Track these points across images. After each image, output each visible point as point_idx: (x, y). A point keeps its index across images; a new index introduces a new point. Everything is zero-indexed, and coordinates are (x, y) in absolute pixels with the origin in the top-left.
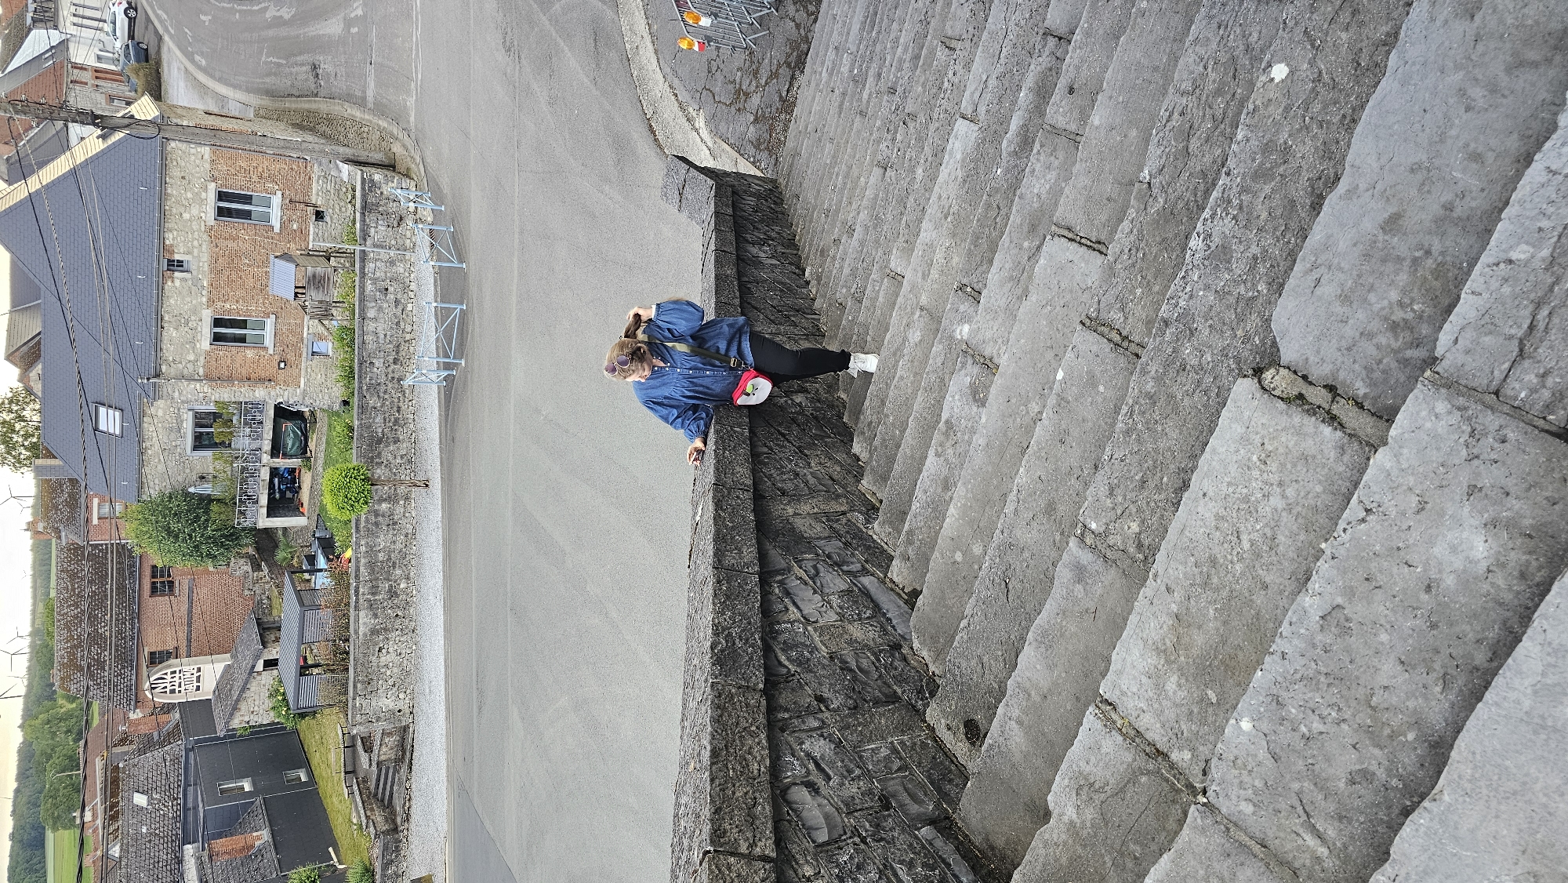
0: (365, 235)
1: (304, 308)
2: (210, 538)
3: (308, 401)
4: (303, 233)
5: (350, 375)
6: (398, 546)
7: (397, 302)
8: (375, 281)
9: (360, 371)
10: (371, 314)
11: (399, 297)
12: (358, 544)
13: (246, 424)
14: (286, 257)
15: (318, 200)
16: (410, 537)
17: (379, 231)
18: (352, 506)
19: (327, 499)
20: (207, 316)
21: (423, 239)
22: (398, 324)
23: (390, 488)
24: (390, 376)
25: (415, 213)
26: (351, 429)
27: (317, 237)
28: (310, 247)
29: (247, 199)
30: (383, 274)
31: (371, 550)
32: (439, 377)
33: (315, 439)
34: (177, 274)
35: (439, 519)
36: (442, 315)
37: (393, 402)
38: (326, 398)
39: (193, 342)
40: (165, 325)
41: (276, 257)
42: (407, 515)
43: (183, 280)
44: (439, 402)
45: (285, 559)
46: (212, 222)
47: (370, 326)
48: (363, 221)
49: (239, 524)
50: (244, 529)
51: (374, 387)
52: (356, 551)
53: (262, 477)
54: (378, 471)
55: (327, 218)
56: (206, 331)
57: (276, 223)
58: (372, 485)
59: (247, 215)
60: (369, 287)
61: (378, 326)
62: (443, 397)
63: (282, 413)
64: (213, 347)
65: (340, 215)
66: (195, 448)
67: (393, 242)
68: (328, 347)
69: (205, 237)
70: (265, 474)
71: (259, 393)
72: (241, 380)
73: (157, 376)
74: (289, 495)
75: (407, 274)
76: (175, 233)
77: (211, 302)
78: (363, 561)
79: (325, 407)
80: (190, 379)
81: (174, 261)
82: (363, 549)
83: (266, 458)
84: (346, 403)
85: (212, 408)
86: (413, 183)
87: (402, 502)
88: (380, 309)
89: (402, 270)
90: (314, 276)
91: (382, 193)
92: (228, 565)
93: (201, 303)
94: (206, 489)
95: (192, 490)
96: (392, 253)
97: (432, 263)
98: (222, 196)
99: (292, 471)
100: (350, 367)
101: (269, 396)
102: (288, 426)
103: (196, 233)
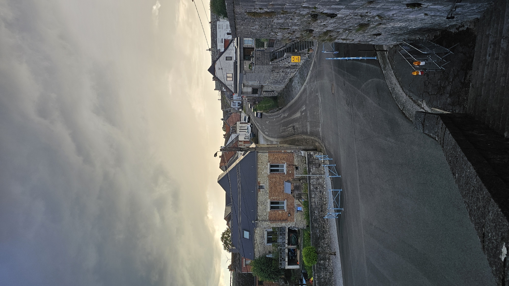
0: (309, 171)
1: (294, 196)
2: (272, 272)
3: (297, 226)
4: (293, 174)
5: (308, 217)
6: (328, 277)
7: (320, 191)
8: (313, 185)
9: (311, 215)
10: (313, 196)
11: (321, 189)
12: (315, 276)
13: (281, 234)
14: (288, 181)
15: (296, 163)
16: (332, 273)
17: (313, 170)
18: (312, 261)
19: (304, 259)
20: (269, 201)
21: (327, 170)
22: (321, 198)
23: (323, 255)
24: (320, 216)
25: (324, 162)
26: (310, 235)
27: (297, 175)
28: (295, 178)
29: (278, 166)
30: (315, 183)
31: (319, 278)
32: (335, 215)
33: (300, 239)
34: (261, 190)
35: (340, 267)
36: (334, 193)
37: (322, 225)
38: (302, 225)
39: (265, 209)
40: (258, 205)
41: (286, 182)
42: (330, 265)
43: (263, 191)
44: (336, 224)
45: (294, 280)
46: (269, 174)
47: (313, 200)
48: (309, 167)
49: (280, 267)
50: (282, 269)
51: (316, 220)
52: (314, 278)
53: (286, 252)
54: (319, 249)
55: (299, 169)
56: (269, 205)
57: (285, 172)
58: (317, 254)
59: (277, 170)
60: (312, 187)
61: (315, 200)
62: (338, 224)
63: (290, 231)
64: (271, 210)
65: (302, 167)
66: (268, 242)
67: (318, 173)
68: (301, 208)
69: (268, 178)
70: (287, 251)
71: (283, 224)
72: (278, 221)
73: (257, 220)
74: (294, 258)
75: (323, 182)
76: (260, 178)
77: (270, 197)
78: (317, 282)
79: (302, 228)
80: (265, 221)
81: (260, 186)
82: (316, 277)
83: (286, 245)
84: (308, 226)
85: (271, 230)
86: (322, 153)
87: (327, 261)
88: (315, 194)
89: (321, 181)
90: (296, 186)
91: (313, 158)
92: (278, 281)
93: (267, 198)
94: (270, 256)
95: (267, 256)
96: (318, 176)
97: (330, 177)
98: (271, 166)
99: (294, 250)
100: (308, 214)
101: (287, 225)
102: (292, 235)
103: (265, 177)
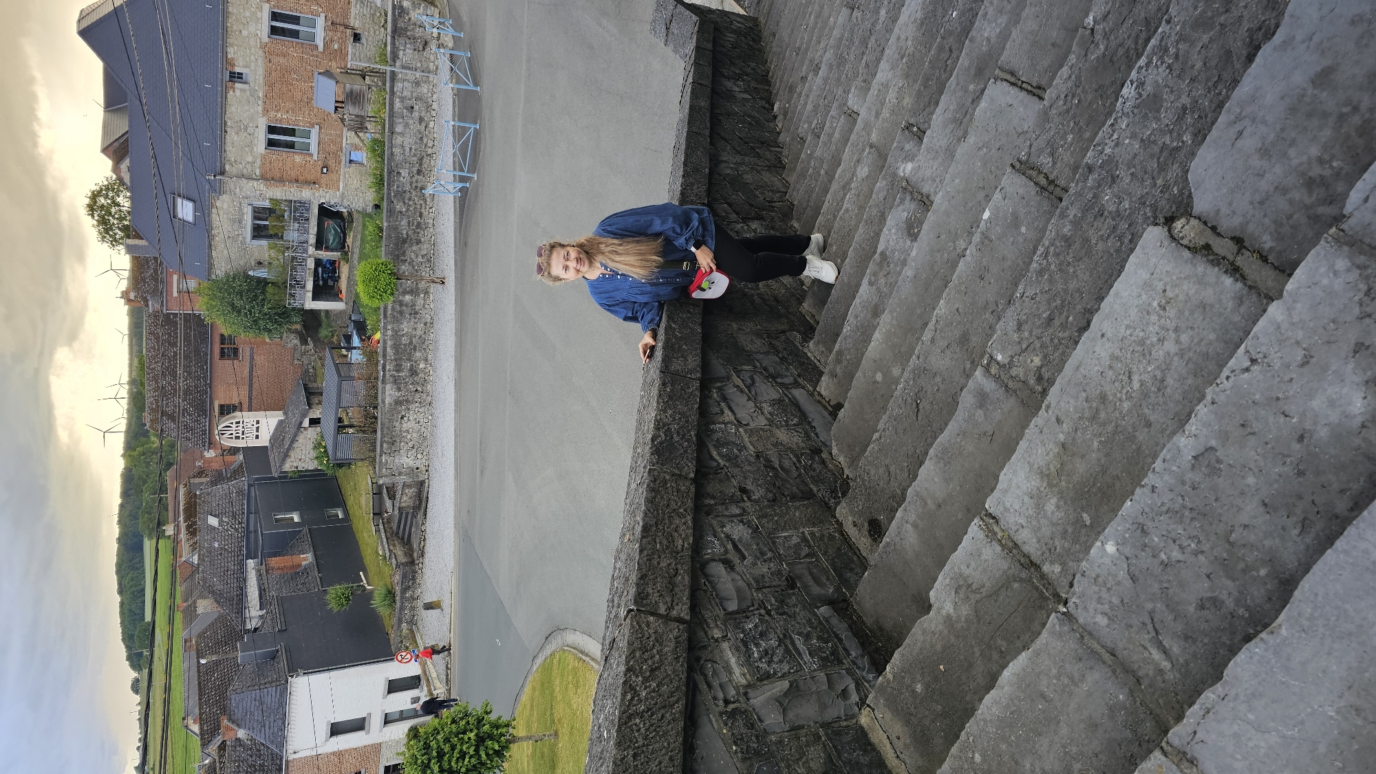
0: (395, 57)
1: (342, 120)
2: (266, 314)
3: (346, 203)
4: (342, 54)
5: (379, 182)
6: (419, 333)
7: (421, 120)
8: (403, 99)
9: (388, 179)
10: (399, 129)
11: (423, 114)
12: (385, 328)
13: (295, 219)
14: (328, 74)
15: (355, 23)
16: (429, 325)
17: (407, 54)
18: (381, 295)
19: (360, 289)
20: (263, 123)
21: (444, 63)
22: (421, 139)
23: (412, 283)
24: (414, 185)
25: (438, 38)
26: (381, 229)
27: (356, 57)
28: (349, 66)
29: (296, 20)
30: (409, 94)
31: (396, 334)
32: (455, 188)
33: (351, 236)
34: (237, 85)
35: (453, 312)
36: (459, 133)
37: (416, 208)
38: (361, 201)
39: (250, 145)
40: (228, 130)
41: (320, 74)
42: (426, 306)
43: (243, 90)
44: (455, 211)
45: (327, 336)
46: (266, 39)
47: (398, 140)
48: (393, 43)
49: (289, 304)
50: (294, 309)
51: (401, 194)
52: (384, 334)
53: (308, 266)
54: (403, 267)
55: (363, 40)
56: (262, 136)
57: (320, 42)
58: (398, 279)
59: (295, 34)
60: (398, 105)
61: (404, 141)
62: (458, 205)
63: (325, 212)
64: (268, 151)
65: (376, 36)
66: (254, 237)
67: (419, 65)
68: (362, 156)
69: (261, 52)
70: (311, 264)
71: (305, 194)
72: (290, 181)
73: (222, 173)
74: (330, 283)
75: (430, 95)
76: (236, 48)
77: (266, 111)
78: (389, 343)
79: (360, 209)
80: (250, 178)
81: (234, 73)
82: (389, 333)
83: (311, 250)
84: (377, 207)
85: (267, 204)
86: (437, 11)
87: (422, 295)
88: (407, 125)
89: (426, 91)
90: (351, 92)
91: (410, 19)
92: (281, 338)
93: (257, 112)
94: (261, 273)
95: (251, 273)
96: (418, 74)
97: (451, 85)
98: (275, 16)
99: (333, 263)
100: (381, 175)
101: (315, 197)
102: (330, 224)
103: (253, 49)
